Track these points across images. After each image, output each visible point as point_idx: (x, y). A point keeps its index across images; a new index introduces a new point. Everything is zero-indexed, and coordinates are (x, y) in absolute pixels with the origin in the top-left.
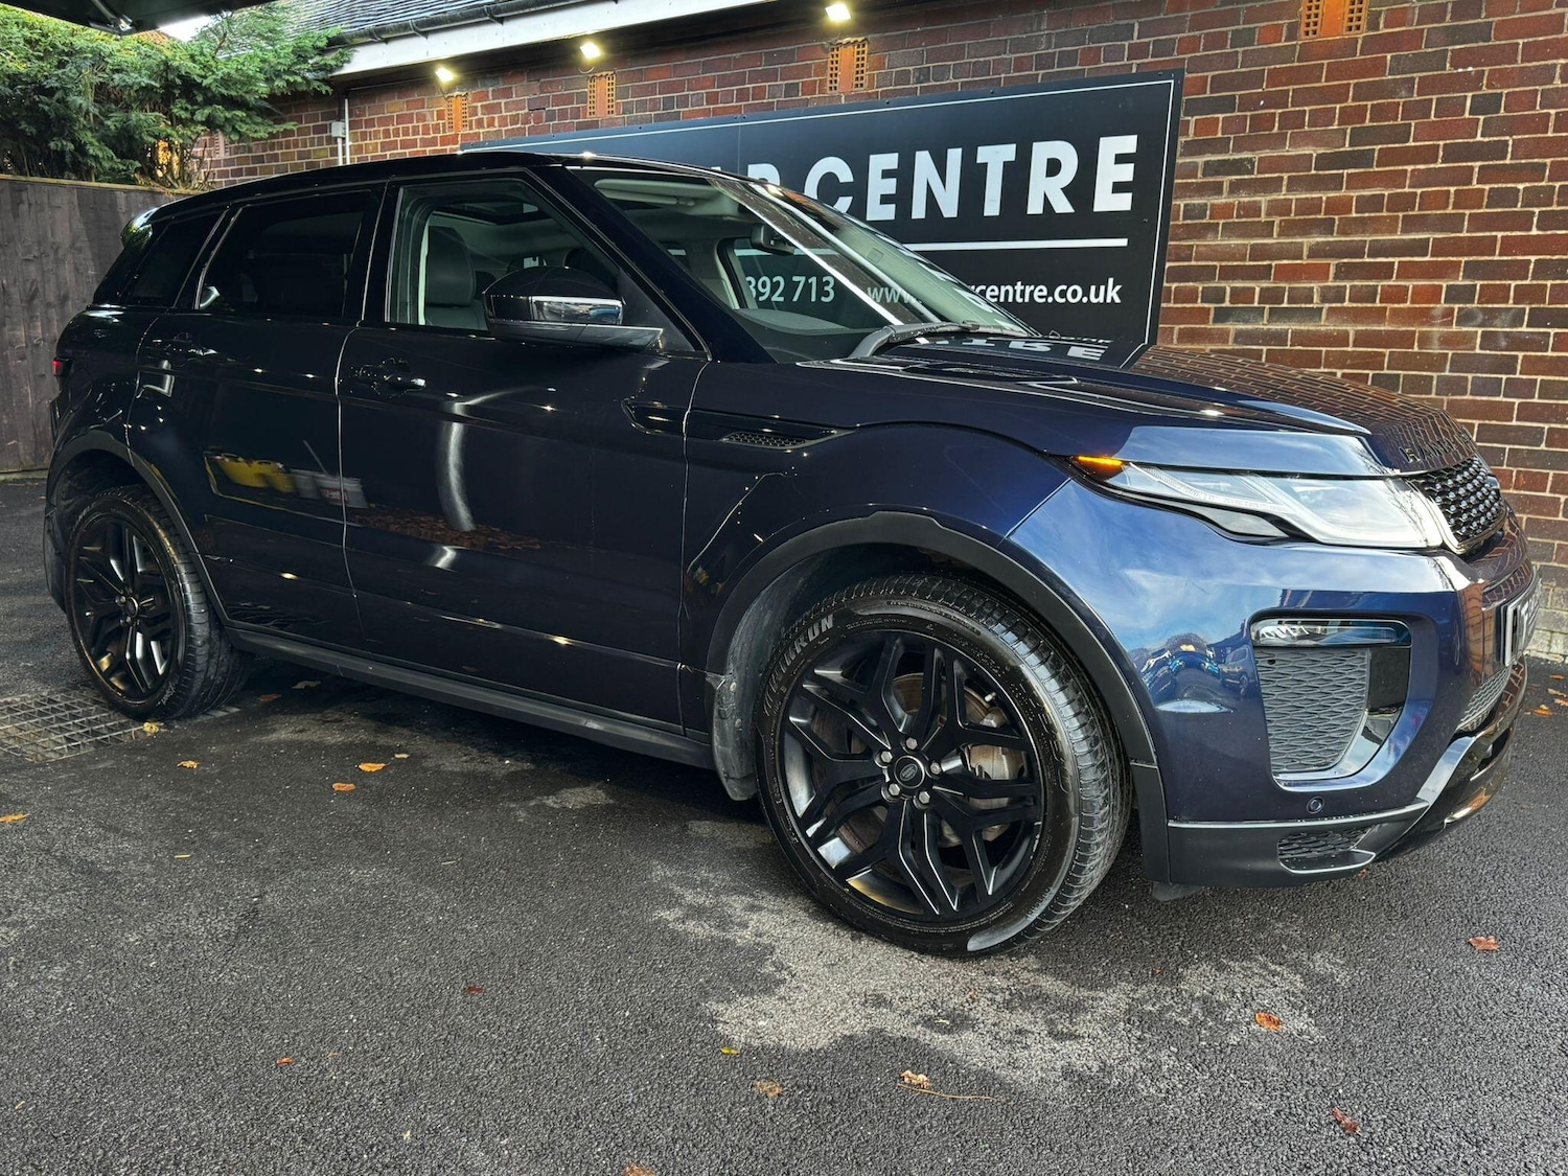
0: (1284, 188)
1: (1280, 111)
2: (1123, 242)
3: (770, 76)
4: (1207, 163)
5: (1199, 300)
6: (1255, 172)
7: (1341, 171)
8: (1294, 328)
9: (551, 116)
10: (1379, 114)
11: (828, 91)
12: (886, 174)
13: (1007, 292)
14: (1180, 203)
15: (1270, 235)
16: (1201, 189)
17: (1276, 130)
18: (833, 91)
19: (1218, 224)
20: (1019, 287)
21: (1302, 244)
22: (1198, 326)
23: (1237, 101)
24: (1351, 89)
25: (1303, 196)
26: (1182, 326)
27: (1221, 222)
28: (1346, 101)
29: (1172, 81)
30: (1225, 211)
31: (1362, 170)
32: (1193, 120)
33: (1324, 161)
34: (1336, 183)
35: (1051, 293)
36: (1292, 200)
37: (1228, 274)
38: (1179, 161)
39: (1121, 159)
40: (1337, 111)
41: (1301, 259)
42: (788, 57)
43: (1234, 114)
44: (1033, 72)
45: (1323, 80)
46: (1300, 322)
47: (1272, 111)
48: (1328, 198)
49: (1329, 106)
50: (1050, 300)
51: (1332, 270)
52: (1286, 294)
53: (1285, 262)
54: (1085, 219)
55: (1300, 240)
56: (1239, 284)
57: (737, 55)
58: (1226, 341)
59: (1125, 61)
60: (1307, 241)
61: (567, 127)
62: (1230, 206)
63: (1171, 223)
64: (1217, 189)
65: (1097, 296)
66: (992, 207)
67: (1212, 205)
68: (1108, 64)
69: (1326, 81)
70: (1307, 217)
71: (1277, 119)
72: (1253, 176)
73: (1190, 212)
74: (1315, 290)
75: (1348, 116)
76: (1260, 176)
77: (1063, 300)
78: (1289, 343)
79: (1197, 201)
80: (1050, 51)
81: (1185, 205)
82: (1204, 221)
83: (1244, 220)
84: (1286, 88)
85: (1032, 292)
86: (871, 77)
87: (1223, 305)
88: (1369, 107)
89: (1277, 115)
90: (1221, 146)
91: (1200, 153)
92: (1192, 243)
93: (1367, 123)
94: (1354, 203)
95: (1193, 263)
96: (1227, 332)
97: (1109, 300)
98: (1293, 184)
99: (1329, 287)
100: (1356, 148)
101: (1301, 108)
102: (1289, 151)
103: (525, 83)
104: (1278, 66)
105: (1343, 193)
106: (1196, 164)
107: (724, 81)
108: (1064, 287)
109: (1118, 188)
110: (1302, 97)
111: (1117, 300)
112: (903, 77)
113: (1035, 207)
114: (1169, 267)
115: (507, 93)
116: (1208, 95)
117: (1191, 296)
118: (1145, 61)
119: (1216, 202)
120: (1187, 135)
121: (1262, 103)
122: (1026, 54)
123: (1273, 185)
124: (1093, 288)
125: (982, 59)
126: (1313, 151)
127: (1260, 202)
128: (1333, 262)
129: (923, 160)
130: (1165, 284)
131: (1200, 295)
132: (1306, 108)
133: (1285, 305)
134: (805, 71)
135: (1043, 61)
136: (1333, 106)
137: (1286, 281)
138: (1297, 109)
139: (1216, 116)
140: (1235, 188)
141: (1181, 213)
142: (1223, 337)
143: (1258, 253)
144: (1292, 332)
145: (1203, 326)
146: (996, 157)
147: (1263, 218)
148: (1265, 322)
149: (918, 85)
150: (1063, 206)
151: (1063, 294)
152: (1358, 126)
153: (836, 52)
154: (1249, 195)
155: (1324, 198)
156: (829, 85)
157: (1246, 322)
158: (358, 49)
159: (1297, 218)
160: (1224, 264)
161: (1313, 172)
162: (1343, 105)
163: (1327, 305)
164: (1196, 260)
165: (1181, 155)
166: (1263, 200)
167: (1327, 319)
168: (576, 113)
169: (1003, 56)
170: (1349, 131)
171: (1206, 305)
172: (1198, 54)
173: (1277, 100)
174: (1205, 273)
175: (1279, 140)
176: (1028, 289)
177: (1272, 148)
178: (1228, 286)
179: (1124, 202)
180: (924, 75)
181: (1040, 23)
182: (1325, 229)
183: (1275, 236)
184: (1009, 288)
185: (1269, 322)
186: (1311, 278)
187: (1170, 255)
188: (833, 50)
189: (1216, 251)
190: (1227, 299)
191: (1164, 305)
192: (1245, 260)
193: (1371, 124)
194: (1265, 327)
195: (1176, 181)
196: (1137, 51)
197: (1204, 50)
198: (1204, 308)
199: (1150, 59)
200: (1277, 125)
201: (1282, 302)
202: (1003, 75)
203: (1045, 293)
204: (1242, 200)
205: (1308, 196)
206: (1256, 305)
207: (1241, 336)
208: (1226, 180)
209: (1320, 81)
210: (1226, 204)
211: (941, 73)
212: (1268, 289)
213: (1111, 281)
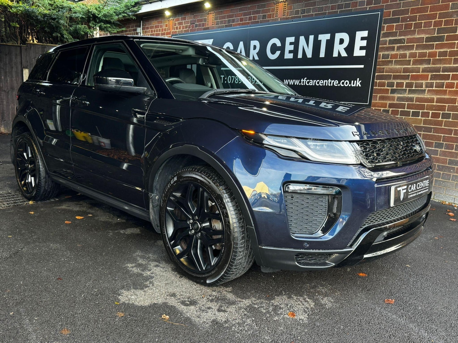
0: (415, 49)
1: (414, 22)
2: (362, 66)
3: (258, 12)
4: (390, 40)
5: (386, 86)
6: (405, 43)
7: (434, 43)
8: (416, 96)
9: (196, 26)
10: (447, 23)
11: (275, 17)
12: (291, 44)
13: (326, 82)
14: (381, 54)
15: (409, 64)
16: (388, 49)
17: (413, 29)
18: (276, 17)
19: (393, 61)
20: (330, 81)
21: (420, 68)
22: (385, 95)
23: (400, 19)
24: (438, 15)
25: (421, 51)
26: (380, 95)
27: (394, 60)
28: (436, 19)
29: (380, 13)
30: (395, 56)
31: (441, 42)
32: (386, 25)
33: (428, 40)
34: (432, 47)
35: (339, 83)
36: (417, 52)
37: (396, 77)
38: (381, 39)
39: (363, 39)
40: (433, 22)
41: (420, 73)
42: (264, 6)
43: (399, 24)
44: (337, 10)
45: (429, 11)
46: (418, 94)
47: (412, 22)
48: (429, 52)
49: (430, 21)
50: (339, 85)
51: (430, 77)
52: (414, 84)
53: (414, 74)
54: (351, 59)
55: (419, 66)
56: (399, 81)
57: (249, 6)
58: (394, 100)
59: (365, 6)
60: (422, 67)
61: (200, 29)
62: (397, 55)
63: (378, 60)
64: (393, 49)
65: (354, 84)
66: (322, 54)
67: (391, 54)
68: (360, 7)
69: (430, 12)
70: (422, 58)
71: (413, 25)
72: (405, 45)
73: (384, 56)
74: (424, 83)
75: (436, 24)
76: (407, 44)
77: (343, 85)
78: (414, 101)
79: (386, 53)
80: (342, 3)
81: (383, 54)
82: (388, 60)
83: (401, 59)
84: (416, 15)
85: (333, 83)
86: (288, 12)
87: (394, 88)
88: (444, 21)
89: (413, 24)
90: (394, 34)
91: (388, 37)
92: (384, 67)
93: (443, 26)
94: (438, 54)
95: (384, 74)
96: (394, 97)
97: (357, 86)
98: (418, 47)
99: (428, 82)
100: (439, 35)
101: (421, 21)
102: (417, 36)
103: (190, 15)
104: (414, 7)
105: (434, 50)
106: (386, 40)
107: (245, 14)
108: (343, 81)
109: (362, 48)
110: (421, 18)
111: (360, 86)
112: (297, 12)
113: (335, 55)
114: (377, 75)
115: (184, 19)
116: (391, 17)
117: (383, 85)
118: (371, 6)
119: (392, 53)
120: (384, 30)
121: (408, 20)
122: (335, 4)
123: (411, 48)
124: (352, 81)
125: (321, 6)
126: (424, 36)
127: (407, 53)
128: (430, 74)
129: (302, 39)
130: (375, 81)
131: (386, 84)
132: (423, 21)
133: (414, 88)
134: (268, 11)
135: (340, 7)
136: (432, 20)
137: (414, 80)
138: (420, 22)
139: (393, 24)
140: (399, 48)
141: (381, 57)
142: (393, 99)
143: (405, 70)
144: (416, 97)
145: (387, 95)
146: (324, 38)
147: (407, 59)
148: (407, 94)
149: (302, 15)
150: (344, 54)
151: (343, 83)
152: (440, 27)
153: (278, 4)
154: (403, 51)
155: (428, 52)
156: (275, 15)
157: (401, 94)
158: (143, 5)
159: (419, 59)
160: (394, 74)
161: (424, 43)
162: (435, 20)
163: (427, 89)
164: (386, 73)
165: (382, 37)
166: (408, 52)
167: (427, 93)
168: (203, 25)
169: (328, 5)
170: (436, 29)
171: (388, 88)
172: (388, 4)
173: (413, 19)
174: (388, 77)
175: (413, 32)
176: (332, 81)
177: (411, 35)
178: (395, 81)
179: (363, 53)
180: (303, 11)
182: (427, 62)
183: (411, 65)
184: (326, 81)
185: (408, 94)
186: (422, 79)
187: (377, 71)
188: (277, 4)
189: (392, 70)
190: (395, 86)
191: (374, 88)
192: (401, 73)
193: (444, 27)
194: (407, 96)
195: (380, 46)
196: (369, 3)
197: (390, 2)
198: (387, 89)
199: (373, 5)
200: (413, 27)
201: (413, 87)
202: (327, 11)
203: (337, 83)
204: (401, 52)
205: (422, 51)
206: (404, 88)
207: (399, 99)
208: (396, 46)
209: (427, 12)
210: (396, 54)
211: (309, 11)
212: (408, 83)
213: (358, 79)
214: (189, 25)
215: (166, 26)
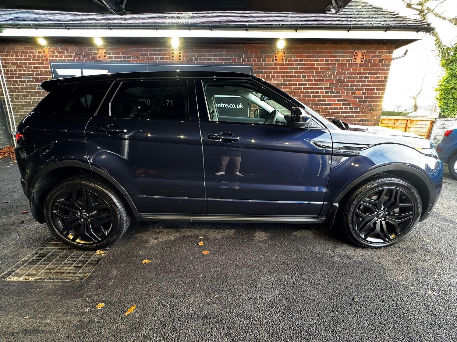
3: (155, 54)
7: (282, 86)
9: (84, 57)
10: (288, 76)
11: (172, 60)
13: (219, 105)
17: (270, 78)
20: (222, 104)
23: (263, 72)
24: (283, 72)
29: (251, 67)
33: (279, 84)
35: (229, 106)
43: (263, 74)
44: (222, 62)
50: (229, 107)
57: (145, 49)
59: (241, 62)
61: (90, 61)
65: (238, 106)
68: (238, 62)
69: (279, 70)
75: (283, 77)
77: (231, 107)
80: (226, 58)
85: (225, 106)
86: (183, 58)
88: (286, 75)
89: (271, 75)
97: (241, 107)
100: (284, 82)
103: (73, 47)
104: (270, 66)
107: (142, 54)
108: (231, 105)
110: (275, 72)
111: (242, 107)
112: (191, 59)
115: (67, 49)
116: (258, 70)
118: (245, 62)
121: (268, 72)
122: (220, 58)
124: (237, 105)
125: (210, 57)
126: (277, 82)
134: (165, 55)
135: (224, 60)
136: (280, 74)
139: (259, 74)
149: (195, 61)
151: (231, 106)
156: (172, 58)
162: (282, 75)
168: (93, 57)
169: (215, 57)
170: (283, 79)
172: (256, 62)
173: (271, 72)
175: (271, 80)
176: (224, 105)
180: (196, 58)
181: (223, 52)
184: (220, 104)
188: (172, 51)
191: (251, 109)
193: (286, 78)
196: (244, 60)
202: (215, 61)
203: (227, 106)
211: (201, 59)
213: (241, 104)
214: (73, 55)
215: (40, 53)
